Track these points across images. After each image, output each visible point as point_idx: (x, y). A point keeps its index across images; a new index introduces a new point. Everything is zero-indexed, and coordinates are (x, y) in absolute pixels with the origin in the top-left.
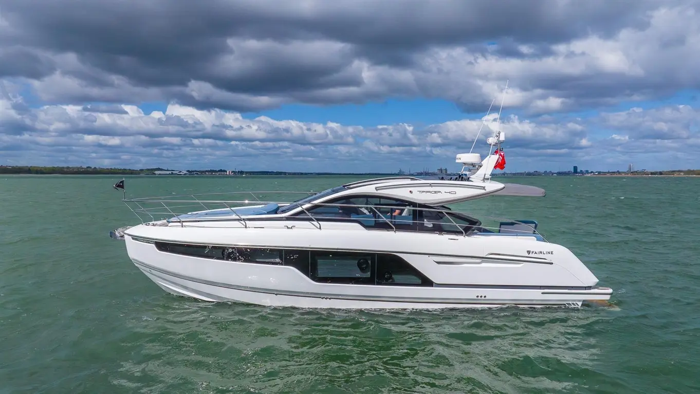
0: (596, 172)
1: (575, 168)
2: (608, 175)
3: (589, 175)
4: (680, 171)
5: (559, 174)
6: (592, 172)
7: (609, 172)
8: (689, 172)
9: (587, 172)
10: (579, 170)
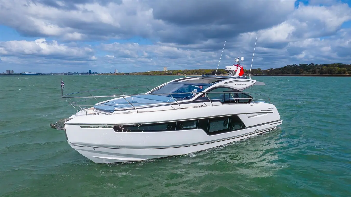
0: (100, 73)
1: (90, 71)
2: (106, 74)
3: (97, 74)
4: (136, 73)
5: (82, 74)
6: (98, 73)
7: (106, 73)
8: (139, 73)
9: (96, 73)
10: (92, 72)
